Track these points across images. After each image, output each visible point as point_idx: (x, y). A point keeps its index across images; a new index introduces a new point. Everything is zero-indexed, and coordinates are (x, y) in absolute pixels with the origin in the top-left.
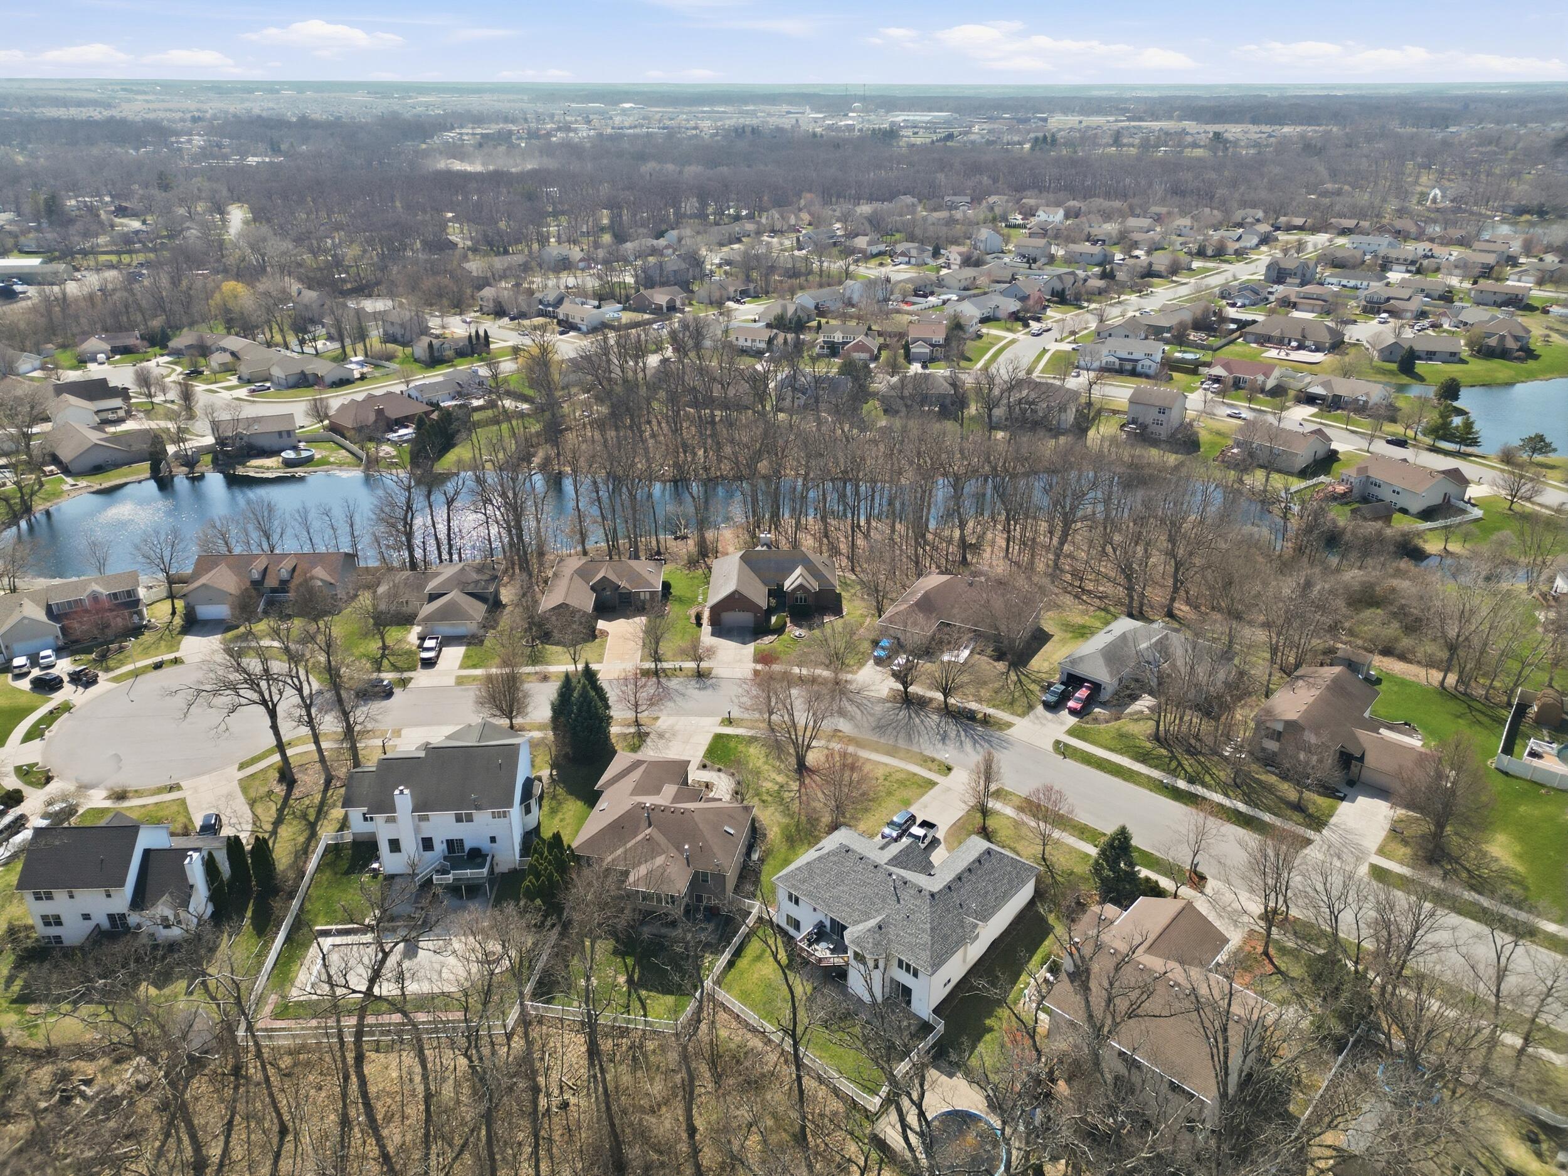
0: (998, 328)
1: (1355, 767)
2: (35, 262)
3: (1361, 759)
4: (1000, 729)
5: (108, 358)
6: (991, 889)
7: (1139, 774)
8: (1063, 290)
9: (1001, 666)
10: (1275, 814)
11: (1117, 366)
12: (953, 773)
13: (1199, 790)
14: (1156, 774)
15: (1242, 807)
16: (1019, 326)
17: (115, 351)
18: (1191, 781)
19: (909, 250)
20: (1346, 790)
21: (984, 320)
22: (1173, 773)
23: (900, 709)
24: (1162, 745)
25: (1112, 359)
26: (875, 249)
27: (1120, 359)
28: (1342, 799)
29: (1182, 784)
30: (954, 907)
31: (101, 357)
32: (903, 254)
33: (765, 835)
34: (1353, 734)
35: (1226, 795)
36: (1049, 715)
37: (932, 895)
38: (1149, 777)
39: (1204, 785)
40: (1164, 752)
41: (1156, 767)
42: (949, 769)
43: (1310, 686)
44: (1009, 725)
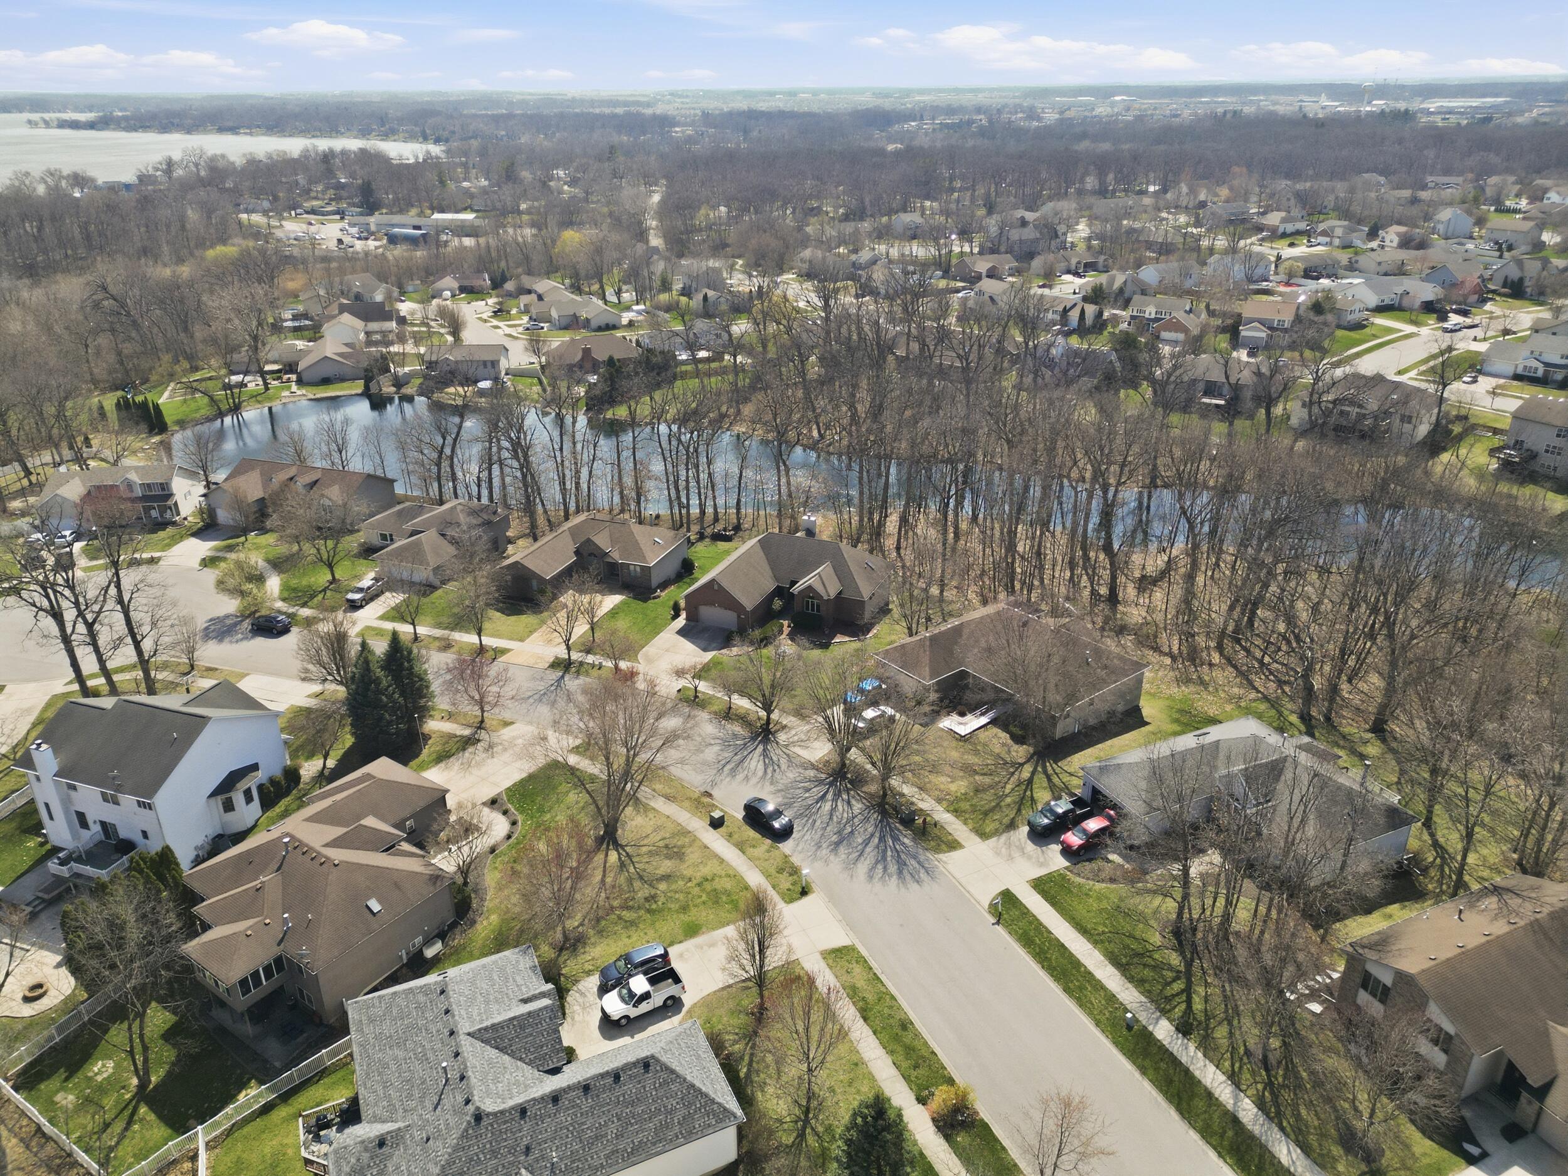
0: (1398, 319)
1: (1526, 1106)
2: (469, 216)
3: (1542, 1093)
4: (937, 850)
5: (453, 296)
6: (613, 1129)
7: (1099, 986)
8: (1521, 280)
9: (1020, 752)
10: (1306, 1149)
11: (1540, 373)
12: (806, 900)
13: (1189, 1053)
14: (1128, 995)
15: (1248, 1111)
16: (1432, 320)
17: (463, 290)
18: (1184, 1029)
19: (1332, 228)
20: (1492, 1142)
21: (1382, 309)
22: (1162, 1005)
23: (821, 782)
24: (1180, 948)
25: (1535, 364)
26: (1290, 228)
27: (1546, 364)
28: (1472, 1160)
29: (1163, 1030)
30: (512, 1150)
31: (447, 294)
32: (1324, 233)
33: (473, 923)
34: (1546, 1034)
35: (1233, 1078)
36: (1030, 847)
37: (478, 1117)
38: (1111, 998)
39: (1207, 1046)
40: (1175, 959)
41: (1139, 982)
42: (804, 892)
43: (1504, 911)
44: (954, 845)
